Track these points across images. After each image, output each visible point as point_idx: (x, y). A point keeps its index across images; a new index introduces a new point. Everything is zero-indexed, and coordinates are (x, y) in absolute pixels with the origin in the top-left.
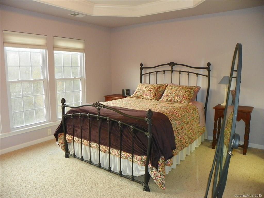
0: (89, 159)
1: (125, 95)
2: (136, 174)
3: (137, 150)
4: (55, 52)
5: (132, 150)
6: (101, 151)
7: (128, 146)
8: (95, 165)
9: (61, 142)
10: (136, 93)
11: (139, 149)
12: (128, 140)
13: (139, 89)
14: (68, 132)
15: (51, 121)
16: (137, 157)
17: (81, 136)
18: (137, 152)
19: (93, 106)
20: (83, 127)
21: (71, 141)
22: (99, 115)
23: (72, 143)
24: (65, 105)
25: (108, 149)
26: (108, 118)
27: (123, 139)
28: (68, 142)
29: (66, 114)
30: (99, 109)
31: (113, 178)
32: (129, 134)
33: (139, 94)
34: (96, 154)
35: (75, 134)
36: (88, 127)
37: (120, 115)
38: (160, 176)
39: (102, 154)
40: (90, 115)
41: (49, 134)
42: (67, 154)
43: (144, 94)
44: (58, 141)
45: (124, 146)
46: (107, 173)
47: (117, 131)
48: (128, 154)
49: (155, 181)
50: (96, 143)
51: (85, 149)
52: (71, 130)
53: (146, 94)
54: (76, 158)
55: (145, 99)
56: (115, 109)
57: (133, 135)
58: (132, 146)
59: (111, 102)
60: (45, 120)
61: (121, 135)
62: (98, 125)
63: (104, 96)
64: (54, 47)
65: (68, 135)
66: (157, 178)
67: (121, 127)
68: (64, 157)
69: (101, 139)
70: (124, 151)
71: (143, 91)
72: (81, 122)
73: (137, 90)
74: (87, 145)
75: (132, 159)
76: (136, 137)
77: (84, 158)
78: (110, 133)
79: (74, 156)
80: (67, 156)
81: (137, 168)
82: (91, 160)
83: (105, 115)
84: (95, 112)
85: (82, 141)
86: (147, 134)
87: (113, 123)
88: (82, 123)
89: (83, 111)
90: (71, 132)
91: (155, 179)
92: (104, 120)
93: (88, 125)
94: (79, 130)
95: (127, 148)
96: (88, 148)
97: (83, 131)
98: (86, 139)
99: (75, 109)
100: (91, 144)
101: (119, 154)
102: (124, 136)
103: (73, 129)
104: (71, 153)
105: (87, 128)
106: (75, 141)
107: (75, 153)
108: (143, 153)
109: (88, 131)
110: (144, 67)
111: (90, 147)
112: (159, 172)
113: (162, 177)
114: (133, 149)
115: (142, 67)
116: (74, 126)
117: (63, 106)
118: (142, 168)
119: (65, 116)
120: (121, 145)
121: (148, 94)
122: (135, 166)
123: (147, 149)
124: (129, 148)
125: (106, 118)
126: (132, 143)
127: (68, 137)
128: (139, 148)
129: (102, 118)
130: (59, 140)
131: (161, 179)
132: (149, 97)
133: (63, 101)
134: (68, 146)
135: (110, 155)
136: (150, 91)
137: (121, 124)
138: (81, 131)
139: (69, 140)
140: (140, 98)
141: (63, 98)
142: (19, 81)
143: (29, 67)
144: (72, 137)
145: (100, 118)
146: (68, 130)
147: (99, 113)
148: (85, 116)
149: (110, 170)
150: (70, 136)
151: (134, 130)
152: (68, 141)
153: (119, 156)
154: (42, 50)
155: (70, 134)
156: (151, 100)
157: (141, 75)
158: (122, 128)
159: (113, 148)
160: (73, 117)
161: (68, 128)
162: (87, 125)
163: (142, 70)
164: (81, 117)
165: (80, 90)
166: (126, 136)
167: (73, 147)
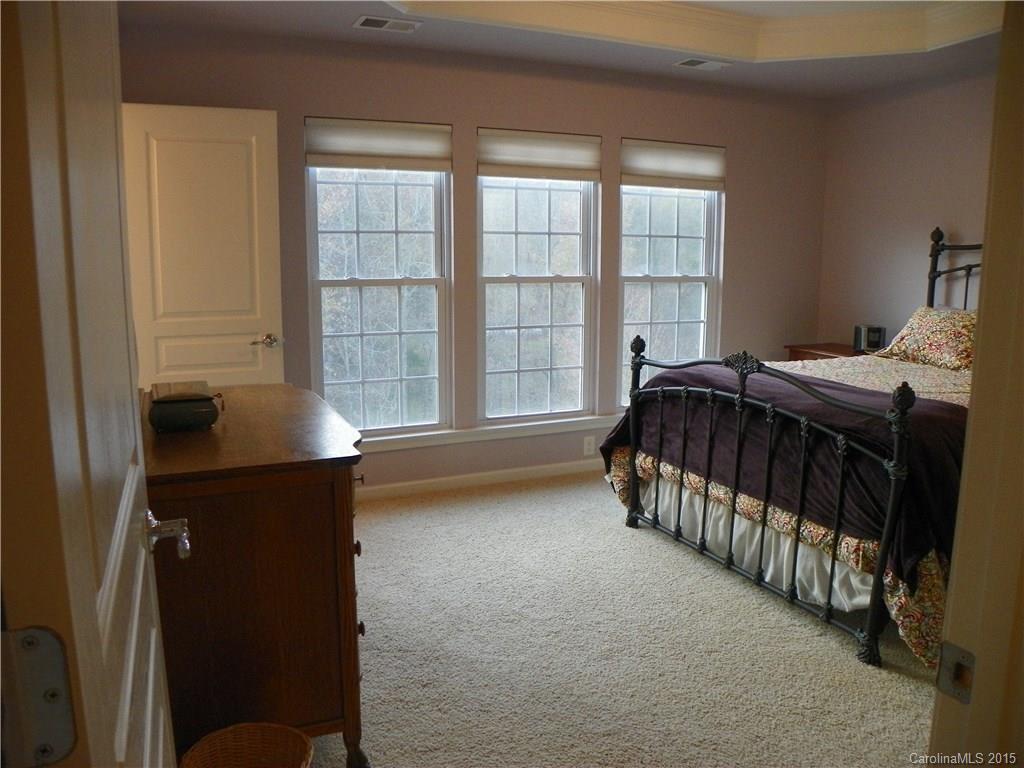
0: (699, 536)
1: (864, 346)
2: (842, 601)
3: (853, 520)
4: (625, 188)
5: (836, 518)
6: (739, 514)
7: (825, 504)
8: (715, 561)
9: (619, 476)
10: (902, 339)
11: (859, 515)
12: (828, 482)
13: (915, 326)
14: (644, 445)
15: (597, 412)
16: (848, 543)
17: (681, 460)
18: (852, 524)
19: (727, 365)
20: (690, 433)
21: (650, 475)
22: (743, 394)
23: (653, 484)
24: (643, 357)
25: (761, 508)
26: (769, 406)
27: (811, 479)
28: (641, 479)
29: (644, 387)
30: (743, 377)
31: (764, 606)
32: (833, 461)
33: (909, 344)
34: (721, 523)
35: (666, 451)
36: (707, 434)
37: (812, 400)
38: (919, 616)
39: (741, 525)
40: (717, 392)
41: (586, 453)
42: (634, 514)
43: (930, 345)
44: (612, 474)
45: (813, 501)
46: (748, 588)
47: (793, 451)
48: (822, 530)
49: (901, 632)
50: (727, 486)
51: (691, 504)
52: (653, 439)
53: (939, 347)
54: (660, 533)
55: (933, 364)
56: (805, 384)
57: (845, 468)
58: (837, 504)
59: (799, 363)
60: (580, 407)
61: (807, 467)
62: (738, 429)
63: (786, 347)
64: (621, 173)
65: (644, 455)
66: (907, 620)
67: (807, 438)
68: (624, 525)
69: (741, 473)
70: (810, 519)
71: (928, 332)
72: (686, 417)
73: (904, 331)
74: (696, 489)
75: (835, 545)
76: (854, 476)
77: (685, 532)
78: (772, 456)
79: (656, 524)
80: (632, 523)
81: (846, 582)
82: (705, 541)
83: (761, 397)
84: (732, 386)
85: (685, 476)
86: (889, 466)
87: (787, 424)
88: (688, 420)
89: (695, 381)
90: (652, 446)
91: (903, 623)
92: (757, 413)
93: (708, 426)
94: (679, 442)
95: (822, 509)
96: (698, 501)
97: (690, 444)
98: (696, 471)
99: (671, 373)
100: (710, 488)
101: (795, 526)
102: (815, 468)
103: (661, 435)
104: (646, 515)
105: (704, 437)
106: (662, 476)
107: (659, 513)
108: (871, 532)
109: (706, 447)
110: (947, 244)
111: (706, 496)
112: (917, 602)
113: (926, 619)
114: (841, 515)
115: (941, 243)
116: (663, 426)
117: (637, 360)
118: (863, 582)
119: (640, 394)
120: (803, 497)
121: (945, 348)
122: (843, 574)
123: (885, 516)
124: (828, 510)
125: (764, 404)
126: (837, 494)
127: (643, 461)
128: (861, 512)
129: (752, 406)
130: (613, 468)
131: (923, 628)
132: (950, 359)
133: (639, 345)
134: (641, 491)
135: (766, 528)
136: (958, 335)
137: (810, 429)
138: (685, 445)
139: (644, 470)
140: (915, 360)
141: (638, 337)
142: (512, 279)
143: (542, 236)
144: (653, 462)
145: (744, 405)
146: (643, 439)
147: (744, 390)
148: (701, 397)
149: (758, 580)
150: (650, 459)
151: (849, 448)
152: (640, 473)
153: (794, 537)
154: (583, 183)
155: (648, 453)
156: (956, 369)
157: (934, 275)
158: (810, 440)
159: (777, 504)
160: (663, 397)
161: (647, 432)
162: (705, 428)
163: (940, 257)
164: (687, 398)
165: (702, 318)
166: (823, 469)
167: (654, 496)
